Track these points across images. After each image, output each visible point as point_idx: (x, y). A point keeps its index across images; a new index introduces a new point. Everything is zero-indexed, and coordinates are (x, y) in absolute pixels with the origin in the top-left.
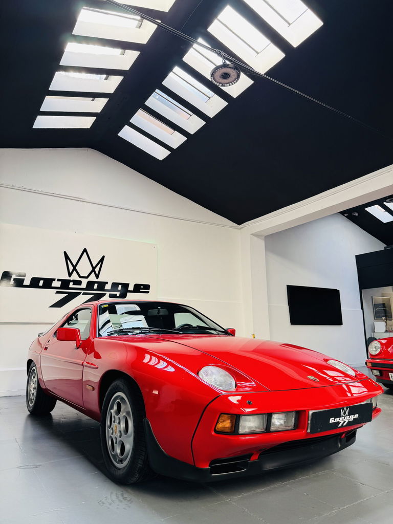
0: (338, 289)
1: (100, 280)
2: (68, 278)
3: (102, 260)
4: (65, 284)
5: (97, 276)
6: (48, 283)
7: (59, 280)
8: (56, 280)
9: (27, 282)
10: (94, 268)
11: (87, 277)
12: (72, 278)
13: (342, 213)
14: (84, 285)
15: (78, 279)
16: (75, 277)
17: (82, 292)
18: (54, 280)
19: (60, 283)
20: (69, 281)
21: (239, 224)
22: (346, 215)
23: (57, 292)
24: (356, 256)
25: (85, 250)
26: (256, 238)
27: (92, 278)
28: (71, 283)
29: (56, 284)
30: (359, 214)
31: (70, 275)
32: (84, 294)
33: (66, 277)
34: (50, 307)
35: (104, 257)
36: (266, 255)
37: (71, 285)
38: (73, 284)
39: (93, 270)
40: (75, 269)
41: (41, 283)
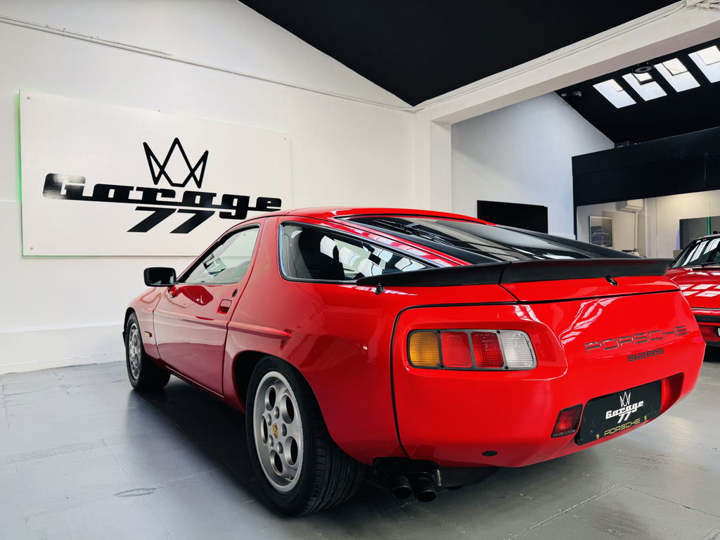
0: (545, 206)
1: (203, 189)
2: (152, 186)
3: (204, 158)
4: (149, 195)
5: (199, 184)
6: (122, 194)
7: (139, 189)
8: (135, 189)
9: (88, 192)
10: (193, 171)
11: (183, 185)
12: (159, 186)
13: (559, 92)
14: (179, 197)
15: (169, 187)
16: (163, 184)
17: (178, 208)
18: (132, 188)
19: (141, 193)
20: (156, 191)
21: (414, 104)
22: (563, 95)
23: (138, 209)
24: (573, 158)
25: (177, 141)
26: (438, 127)
27: (192, 186)
28: (159, 195)
29: (135, 195)
30: (582, 95)
31: (156, 180)
32: (180, 211)
33: (150, 184)
34: (129, 231)
35: (206, 153)
36: (452, 154)
37: (159, 197)
38: (162, 196)
39: (192, 174)
40: (162, 172)
41: (111, 193)
